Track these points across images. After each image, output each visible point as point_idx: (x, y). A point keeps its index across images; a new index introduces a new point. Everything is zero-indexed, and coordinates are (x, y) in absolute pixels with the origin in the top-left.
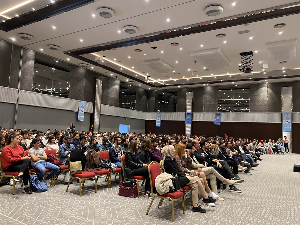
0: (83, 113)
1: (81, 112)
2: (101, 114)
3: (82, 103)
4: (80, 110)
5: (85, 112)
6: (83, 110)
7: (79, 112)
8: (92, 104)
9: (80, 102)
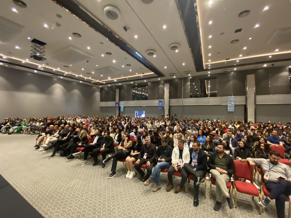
0: (233, 105)
1: (231, 105)
2: (256, 104)
3: (230, 98)
4: (229, 103)
5: (235, 105)
6: (233, 103)
7: (228, 105)
8: (243, 97)
9: (228, 98)
